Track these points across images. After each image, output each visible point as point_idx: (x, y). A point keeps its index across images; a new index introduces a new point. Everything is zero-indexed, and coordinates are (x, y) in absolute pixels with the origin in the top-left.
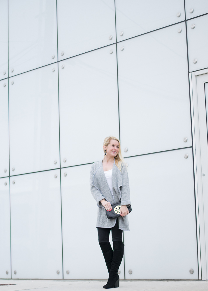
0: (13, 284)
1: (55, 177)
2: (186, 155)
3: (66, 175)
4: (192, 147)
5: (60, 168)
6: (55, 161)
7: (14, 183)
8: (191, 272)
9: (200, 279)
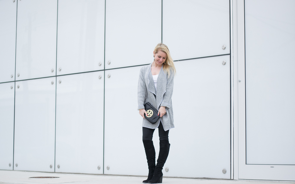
0: (57, 177)
1: (99, 78)
2: (223, 62)
3: (110, 76)
4: (230, 54)
5: (104, 70)
6: (99, 63)
7: (60, 82)
8: (224, 172)
9: (232, 178)
